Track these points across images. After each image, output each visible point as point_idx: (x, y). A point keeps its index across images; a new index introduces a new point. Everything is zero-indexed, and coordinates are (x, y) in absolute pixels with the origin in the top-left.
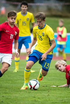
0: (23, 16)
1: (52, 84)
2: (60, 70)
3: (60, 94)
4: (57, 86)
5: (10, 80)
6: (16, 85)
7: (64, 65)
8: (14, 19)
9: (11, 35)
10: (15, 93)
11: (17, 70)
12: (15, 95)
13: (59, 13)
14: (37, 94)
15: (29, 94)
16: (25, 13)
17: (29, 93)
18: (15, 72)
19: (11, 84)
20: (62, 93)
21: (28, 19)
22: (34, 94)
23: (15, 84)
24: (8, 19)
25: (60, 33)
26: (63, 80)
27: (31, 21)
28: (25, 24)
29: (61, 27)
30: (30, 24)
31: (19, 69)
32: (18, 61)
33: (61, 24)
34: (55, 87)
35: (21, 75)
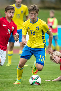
0: (18, 8)
1: (46, 78)
2: (55, 62)
3: (54, 88)
4: (51, 81)
5: (3, 75)
6: (8, 80)
7: (59, 56)
8: (12, 13)
9: (8, 30)
10: (7, 88)
11: (9, 64)
12: (8, 89)
13: (53, 5)
14: (31, 89)
15: (22, 89)
16: (19, 5)
17: (22, 87)
18: (8, 66)
19: (3, 78)
20: (57, 87)
21: (22, 12)
22: (27, 89)
23: (8, 78)
24: (6, 14)
25: (50, 24)
26: (57, 74)
27: (25, 14)
28: (19, 17)
29: (52, 17)
30: (24, 17)
31: (12, 62)
32: (11, 55)
33: (51, 15)
34: (49, 81)
35: (13, 69)
